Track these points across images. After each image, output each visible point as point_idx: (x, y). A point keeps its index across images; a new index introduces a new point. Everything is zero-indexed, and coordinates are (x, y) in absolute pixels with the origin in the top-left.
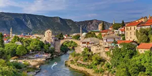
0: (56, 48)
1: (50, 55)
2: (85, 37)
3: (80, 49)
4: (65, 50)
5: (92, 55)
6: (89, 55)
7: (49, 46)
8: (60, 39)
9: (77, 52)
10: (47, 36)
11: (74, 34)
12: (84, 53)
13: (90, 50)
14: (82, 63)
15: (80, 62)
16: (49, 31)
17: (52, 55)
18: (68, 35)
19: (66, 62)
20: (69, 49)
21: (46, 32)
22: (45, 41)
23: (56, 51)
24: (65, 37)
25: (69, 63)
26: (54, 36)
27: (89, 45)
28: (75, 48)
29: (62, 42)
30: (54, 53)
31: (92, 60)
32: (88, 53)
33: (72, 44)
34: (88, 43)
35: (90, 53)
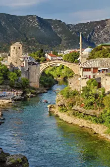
0: (31, 80)
1: (20, 92)
2: (90, 58)
3: (79, 83)
4: (48, 83)
5: (104, 95)
6: (96, 96)
7: (19, 75)
8: (38, 61)
9: (73, 89)
10: (15, 56)
11: (67, 52)
12: (87, 90)
13: (99, 85)
14: (84, 110)
15: (80, 109)
16: (18, 44)
17: (24, 93)
18: (55, 54)
19: (50, 107)
20: (57, 82)
21: (12, 47)
22: (11, 65)
23: (32, 85)
24: (49, 57)
25: (57, 111)
26: (26, 55)
27: (98, 75)
28: (69, 80)
29: (42, 67)
30: (27, 90)
31: (103, 105)
32: (94, 90)
33: (63, 71)
34: (96, 69)
35: (100, 92)
